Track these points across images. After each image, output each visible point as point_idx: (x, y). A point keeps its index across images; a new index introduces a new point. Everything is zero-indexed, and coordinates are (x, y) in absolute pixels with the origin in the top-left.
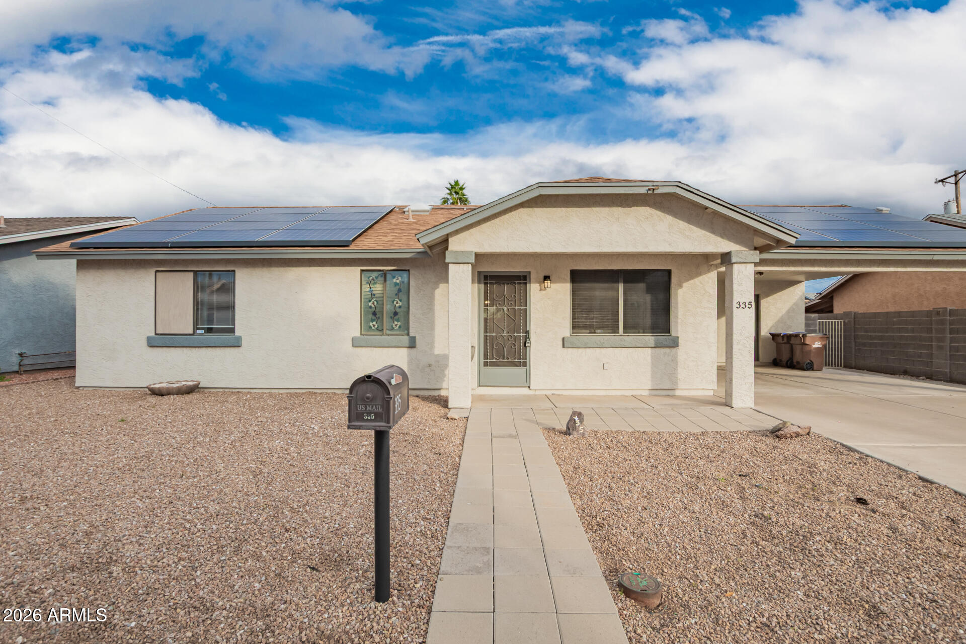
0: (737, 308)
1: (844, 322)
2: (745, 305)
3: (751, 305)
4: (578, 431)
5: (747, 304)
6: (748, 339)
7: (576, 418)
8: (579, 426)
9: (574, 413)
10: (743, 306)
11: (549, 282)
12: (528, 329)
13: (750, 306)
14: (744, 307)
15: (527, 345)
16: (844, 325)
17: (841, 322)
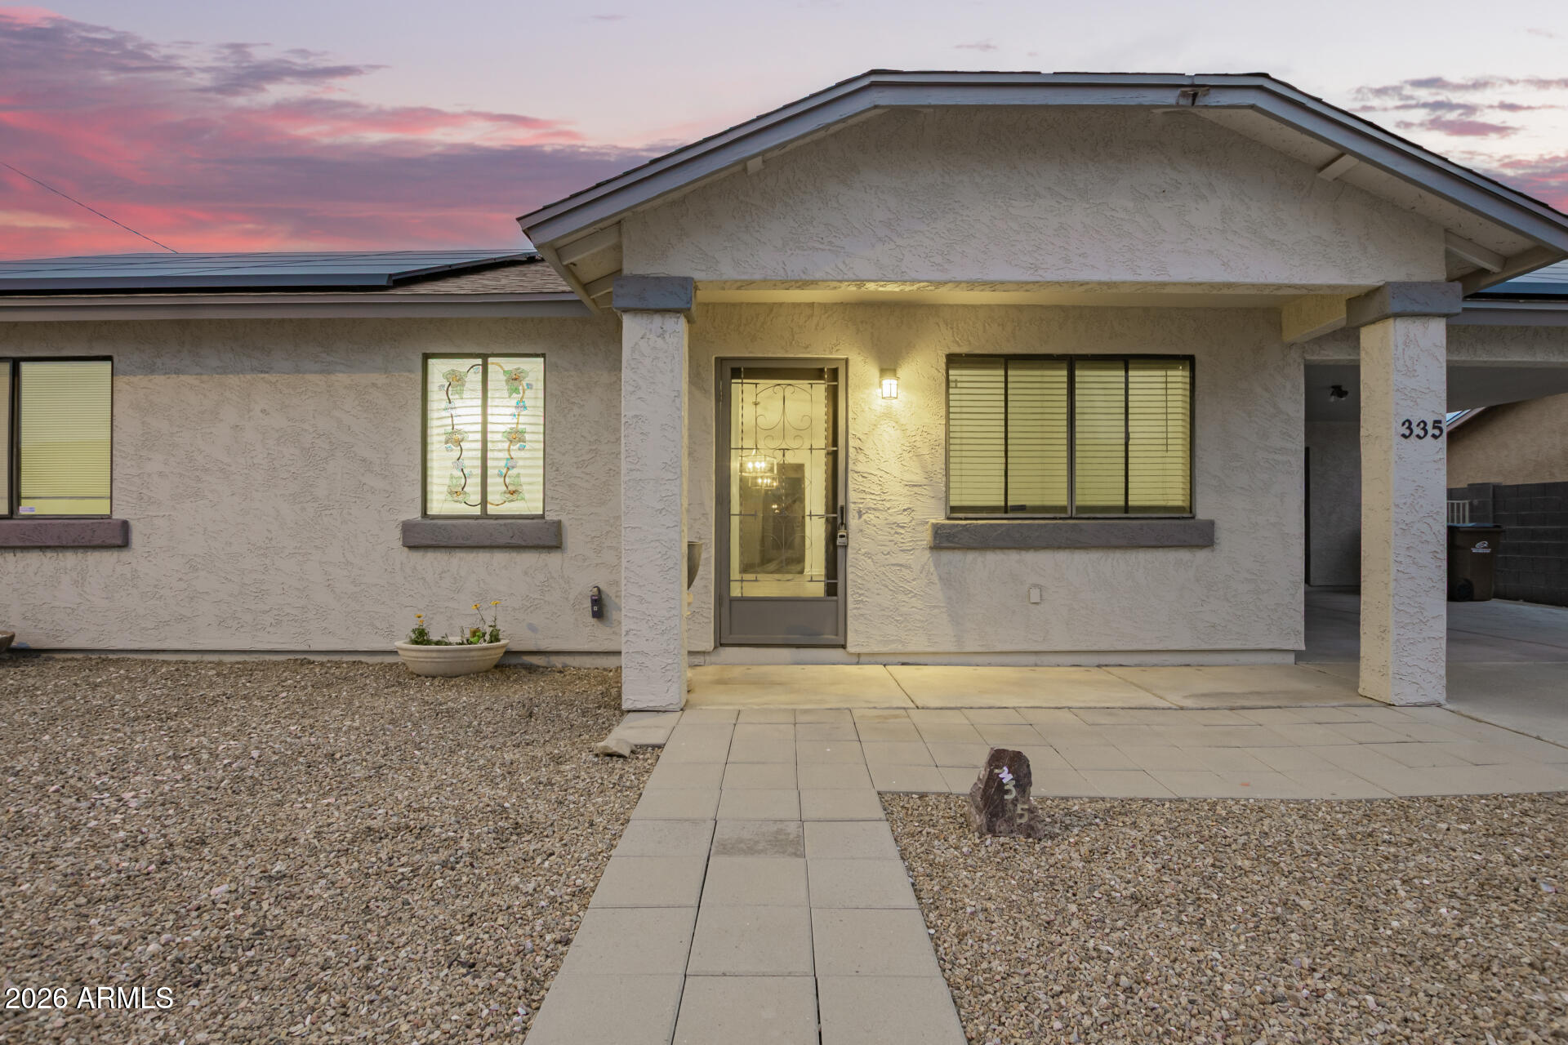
0: (1404, 436)
1: (1471, 504)
2: (1424, 429)
3: (1441, 430)
4: (1010, 820)
5: (1429, 427)
6: (1430, 520)
7: (1006, 776)
8: (1015, 802)
9: (998, 758)
10: (1417, 431)
11: (894, 382)
12: (841, 502)
13: (1437, 432)
14: (1422, 433)
15: (839, 541)
16: (1471, 510)
17: (1464, 505)
